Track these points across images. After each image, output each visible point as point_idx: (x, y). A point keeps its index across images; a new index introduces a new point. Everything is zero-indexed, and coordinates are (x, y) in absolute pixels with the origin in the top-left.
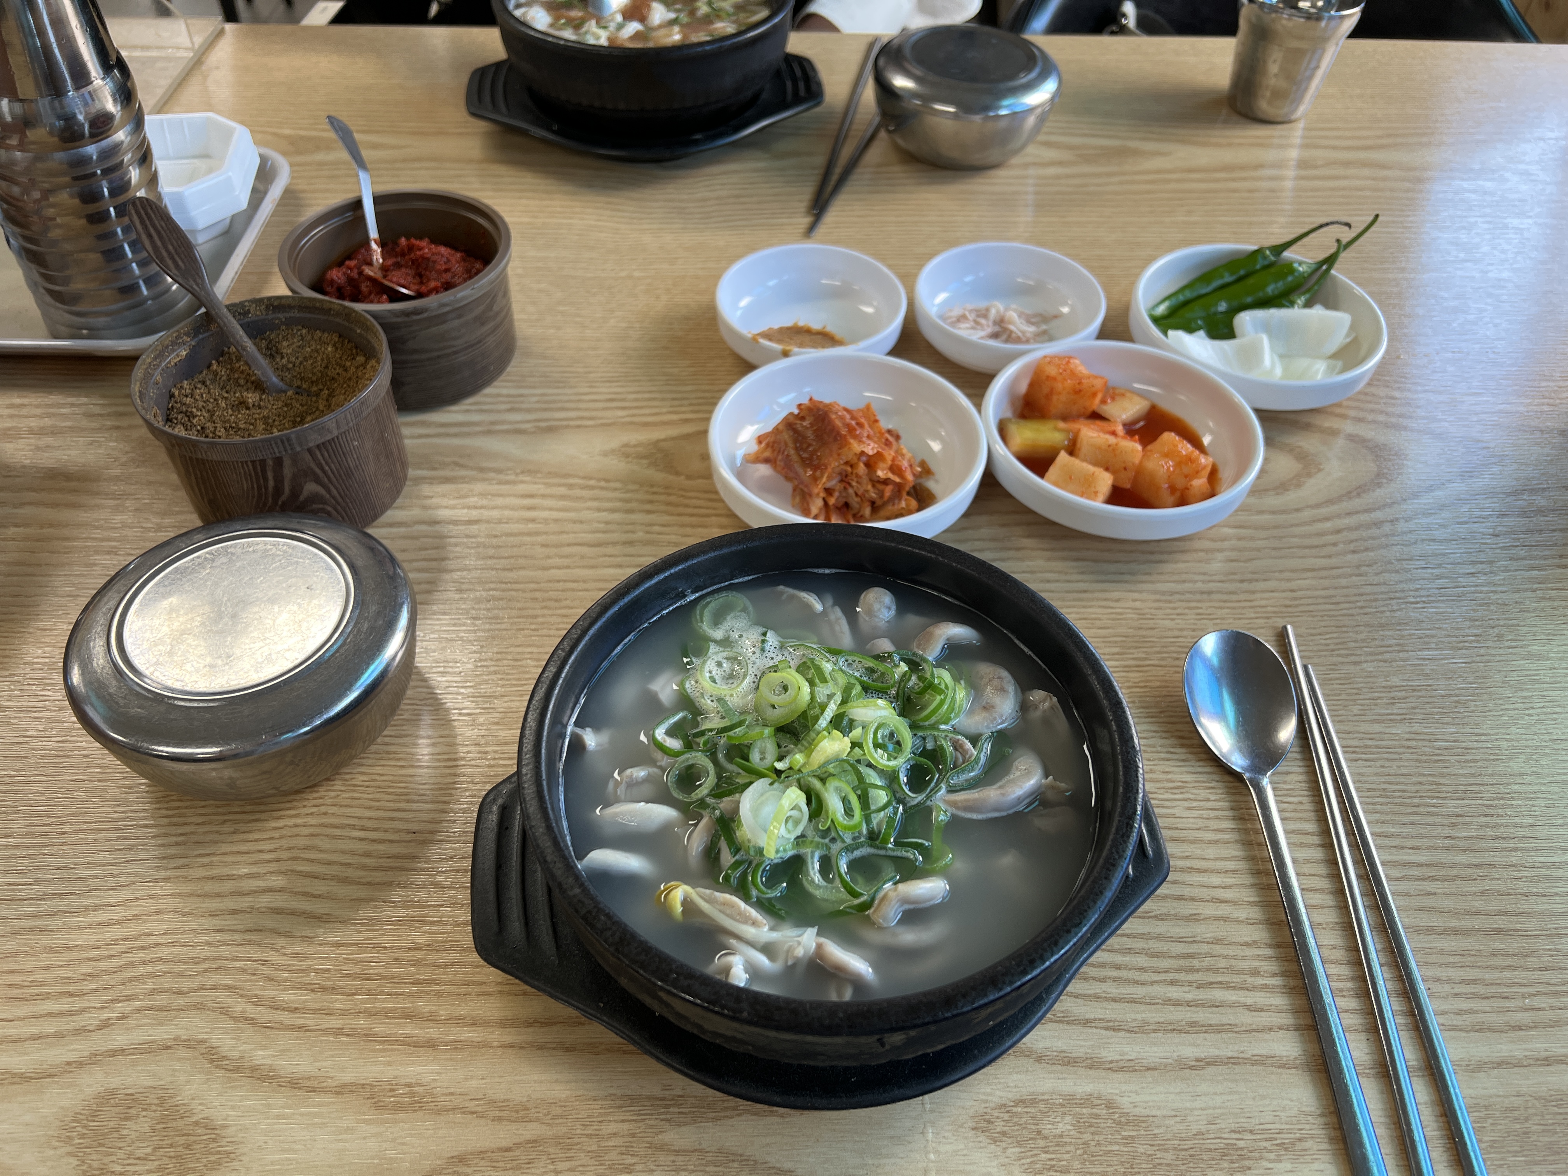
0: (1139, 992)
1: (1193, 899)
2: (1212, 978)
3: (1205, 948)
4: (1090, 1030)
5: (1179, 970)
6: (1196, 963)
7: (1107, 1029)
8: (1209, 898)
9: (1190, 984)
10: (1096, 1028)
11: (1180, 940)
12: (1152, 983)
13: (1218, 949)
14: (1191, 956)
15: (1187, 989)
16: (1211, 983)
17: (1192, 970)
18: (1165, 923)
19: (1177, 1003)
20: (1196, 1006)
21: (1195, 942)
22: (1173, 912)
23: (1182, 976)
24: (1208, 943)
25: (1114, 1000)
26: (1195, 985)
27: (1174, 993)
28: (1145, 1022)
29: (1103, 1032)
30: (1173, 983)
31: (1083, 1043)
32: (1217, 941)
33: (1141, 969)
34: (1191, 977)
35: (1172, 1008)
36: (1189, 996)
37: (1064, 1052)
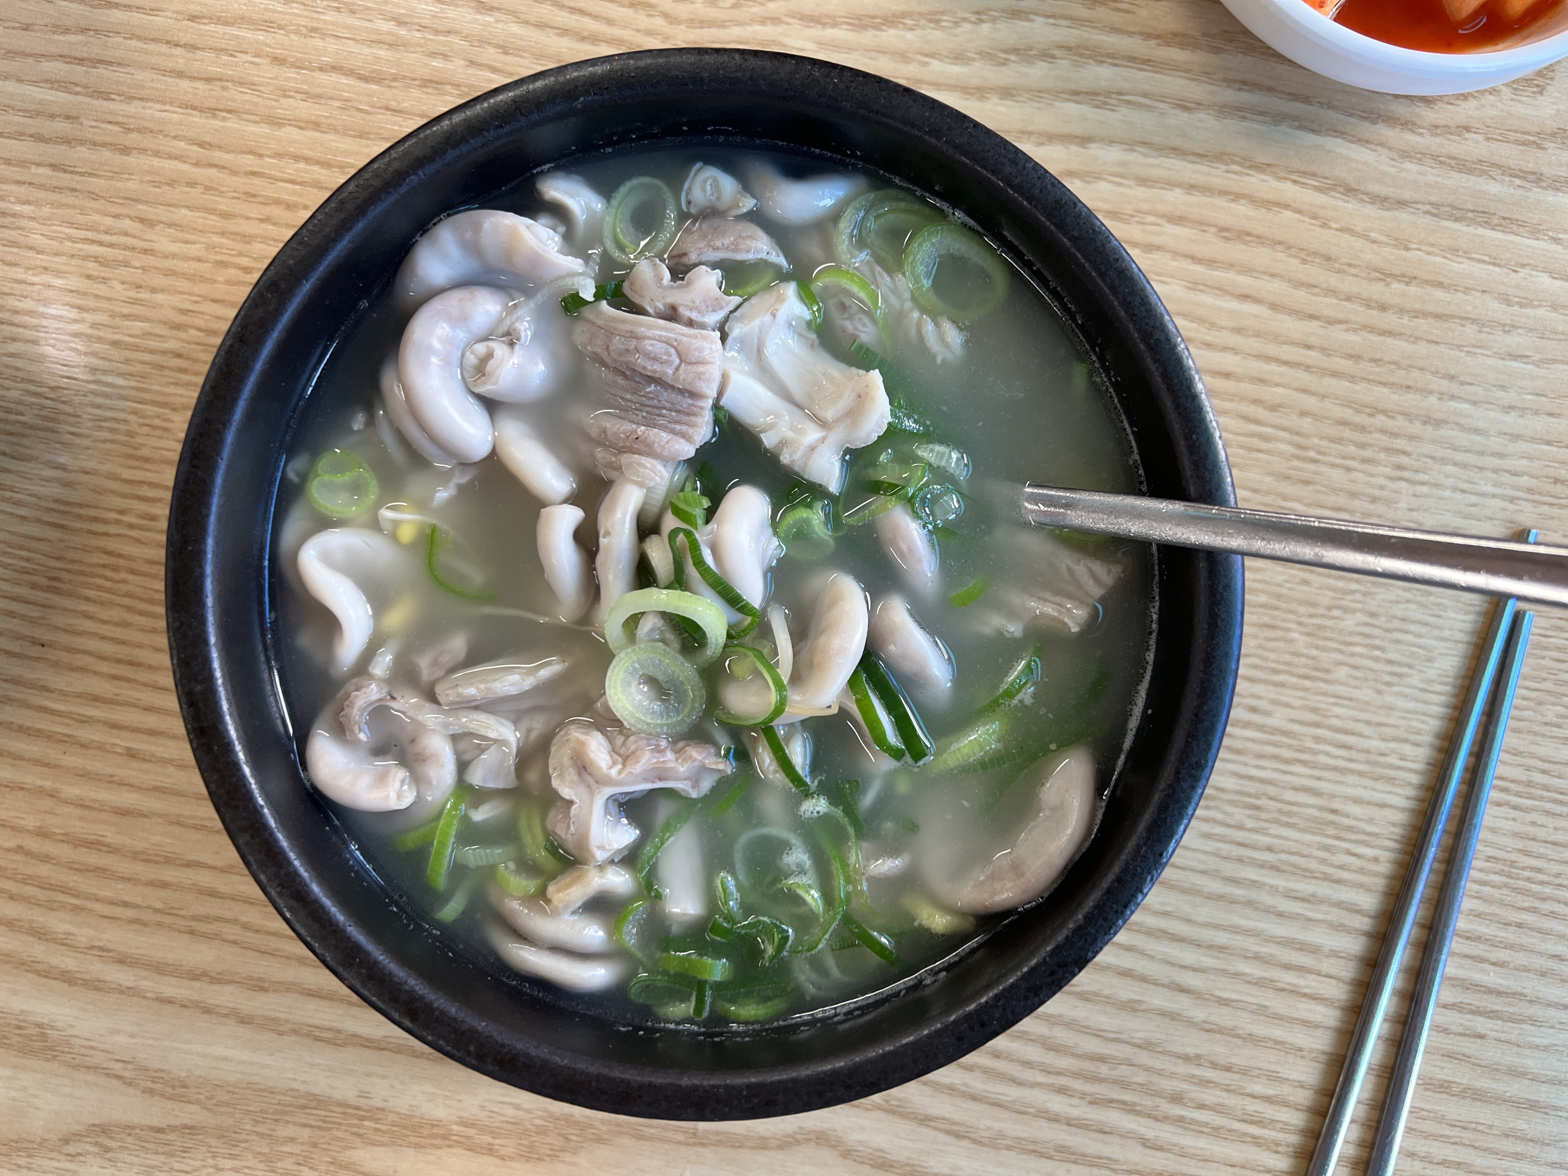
0: (1013, 1093)
1: (1144, 979)
2: (1116, 1094)
3: (1126, 1052)
4: (924, 1130)
5: (1077, 1075)
6: (1104, 1070)
7: (948, 1132)
8: (1166, 981)
9: (1083, 1096)
10: (935, 1128)
11: (1098, 1034)
12: (1034, 1085)
13: (1144, 1058)
14: (1102, 1059)
15: (1075, 1101)
16: (1112, 1101)
17: (1095, 1079)
18: (1089, 1006)
19: (1054, 1118)
20: (1077, 1126)
21: (1117, 1040)
22: (1107, 992)
23: (1078, 1085)
24: (1134, 1045)
25: (974, 1098)
26: (1089, 1098)
27: (1057, 1104)
28: (1001, 1135)
29: (942, 1137)
30: (1061, 1090)
31: (910, 1144)
32: (1148, 1046)
33: (1028, 1064)
34: (1088, 1088)
35: (1044, 1123)
36: (1074, 1112)
37: (882, 1151)
